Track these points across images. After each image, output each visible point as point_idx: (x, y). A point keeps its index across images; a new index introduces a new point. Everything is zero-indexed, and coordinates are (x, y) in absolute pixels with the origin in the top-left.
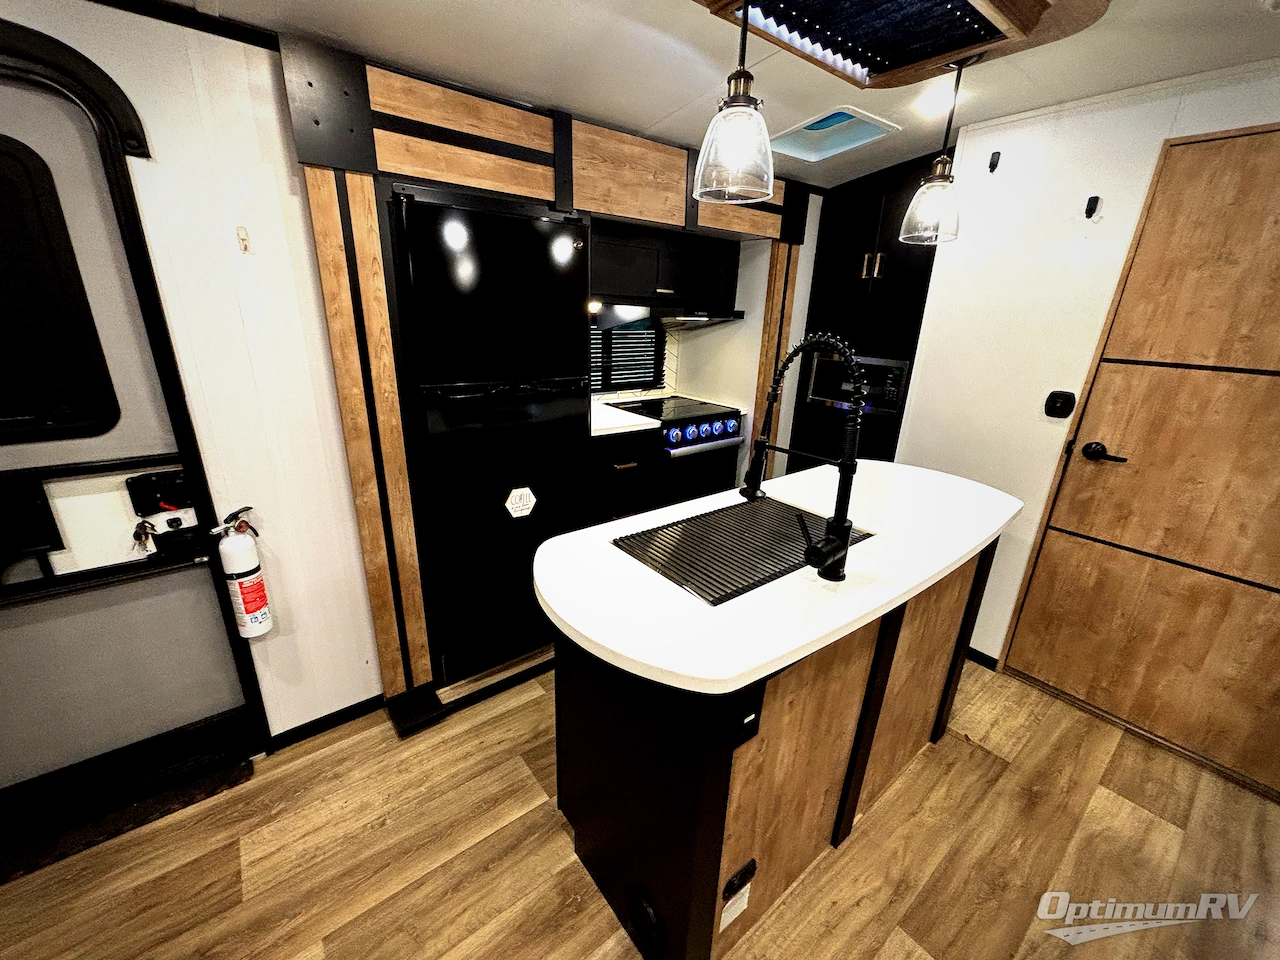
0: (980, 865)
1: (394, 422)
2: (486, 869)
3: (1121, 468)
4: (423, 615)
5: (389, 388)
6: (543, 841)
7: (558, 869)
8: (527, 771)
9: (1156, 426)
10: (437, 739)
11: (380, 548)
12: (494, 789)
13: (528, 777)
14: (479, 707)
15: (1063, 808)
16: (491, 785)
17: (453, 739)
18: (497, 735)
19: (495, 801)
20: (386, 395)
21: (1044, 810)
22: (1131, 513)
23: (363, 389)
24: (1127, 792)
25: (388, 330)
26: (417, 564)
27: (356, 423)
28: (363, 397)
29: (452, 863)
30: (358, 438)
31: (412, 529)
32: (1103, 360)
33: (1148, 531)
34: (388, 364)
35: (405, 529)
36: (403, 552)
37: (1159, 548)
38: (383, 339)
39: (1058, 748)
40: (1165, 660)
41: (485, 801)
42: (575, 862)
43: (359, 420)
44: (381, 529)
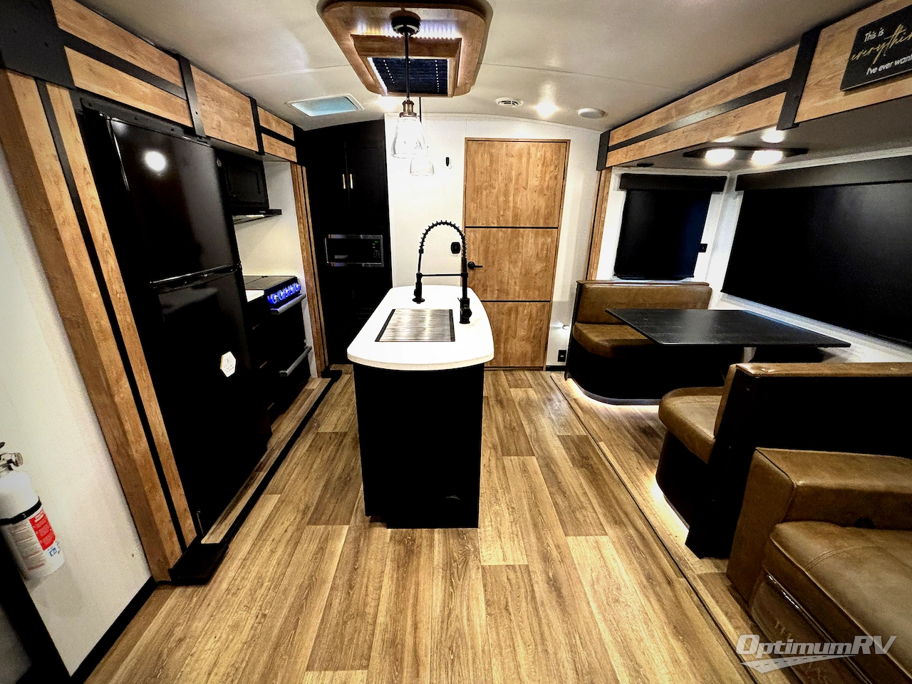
0: (505, 427)
1: (129, 320)
2: (356, 569)
3: (481, 270)
4: (180, 483)
5: (119, 290)
6: (368, 538)
7: (389, 539)
8: (321, 528)
9: (487, 251)
10: (237, 563)
11: (140, 436)
12: (313, 547)
13: (326, 528)
14: (243, 530)
15: (508, 400)
16: (308, 548)
17: (249, 553)
18: (278, 531)
19: (321, 550)
20: (118, 295)
21: (505, 403)
22: (487, 286)
23: (99, 293)
24: (516, 387)
25: (108, 235)
26: (168, 442)
27: (100, 326)
28: (101, 300)
29: (334, 584)
30: (105, 340)
31: (159, 411)
32: (465, 227)
33: (492, 292)
34: (114, 267)
35: (154, 414)
36: (157, 435)
37: (497, 298)
38: (106, 245)
39: (494, 385)
40: (508, 338)
41: (316, 553)
42: (392, 532)
43: (103, 322)
44: (138, 419)
